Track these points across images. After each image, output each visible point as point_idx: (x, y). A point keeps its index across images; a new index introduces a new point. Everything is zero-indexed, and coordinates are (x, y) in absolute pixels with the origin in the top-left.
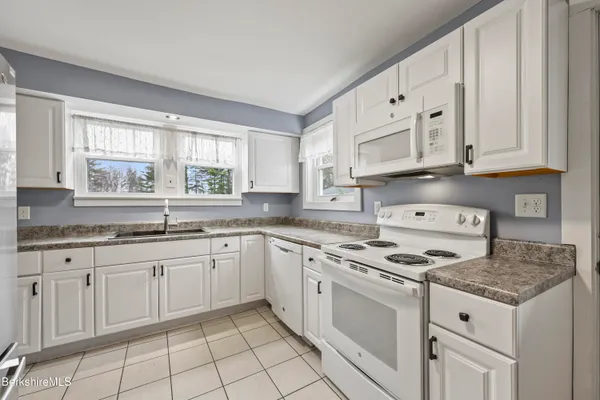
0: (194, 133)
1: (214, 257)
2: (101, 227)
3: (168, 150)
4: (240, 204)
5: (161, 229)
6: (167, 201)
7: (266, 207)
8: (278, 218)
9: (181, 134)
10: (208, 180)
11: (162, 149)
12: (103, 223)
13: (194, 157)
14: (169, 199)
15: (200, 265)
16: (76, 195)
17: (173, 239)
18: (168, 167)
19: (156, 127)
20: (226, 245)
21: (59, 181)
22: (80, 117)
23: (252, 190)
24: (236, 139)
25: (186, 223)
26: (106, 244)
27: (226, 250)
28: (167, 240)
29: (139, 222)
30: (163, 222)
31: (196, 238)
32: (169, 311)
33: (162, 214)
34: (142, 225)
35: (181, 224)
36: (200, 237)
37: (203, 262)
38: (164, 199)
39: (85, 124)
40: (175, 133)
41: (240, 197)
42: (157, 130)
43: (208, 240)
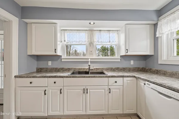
0: (100, 31)
1: (109, 87)
2: (69, 69)
3: (90, 39)
4: (119, 61)
5: (88, 71)
6: (89, 59)
7: (132, 62)
8: (138, 68)
9: (95, 32)
10: (101, 54)
11: (88, 39)
12: (70, 67)
13: (100, 41)
14: (91, 59)
15: (103, 90)
16: (63, 57)
17: (92, 77)
18: (90, 46)
19: (86, 30)
20: (116, 82)
21: (55, 52)
22: (63, 30)
23: (127, 54)
24: (118, 31)
25: (97, 69)
26: (67, 77)
27: (115, 84)
28: (89, 77)
29: (80, 67)
30: (88, 68)
31: (102, 77)
32: (90, 110)
33: (88, 65)
34: (81, 69)
35: (95, 69)
36: (103, 77)
37: (105, 89)
38: (88, 59)
39: (65, 32)
40: (93, 32)
41: (119, 58)
42: (87, 31)
43: (107, 78)
